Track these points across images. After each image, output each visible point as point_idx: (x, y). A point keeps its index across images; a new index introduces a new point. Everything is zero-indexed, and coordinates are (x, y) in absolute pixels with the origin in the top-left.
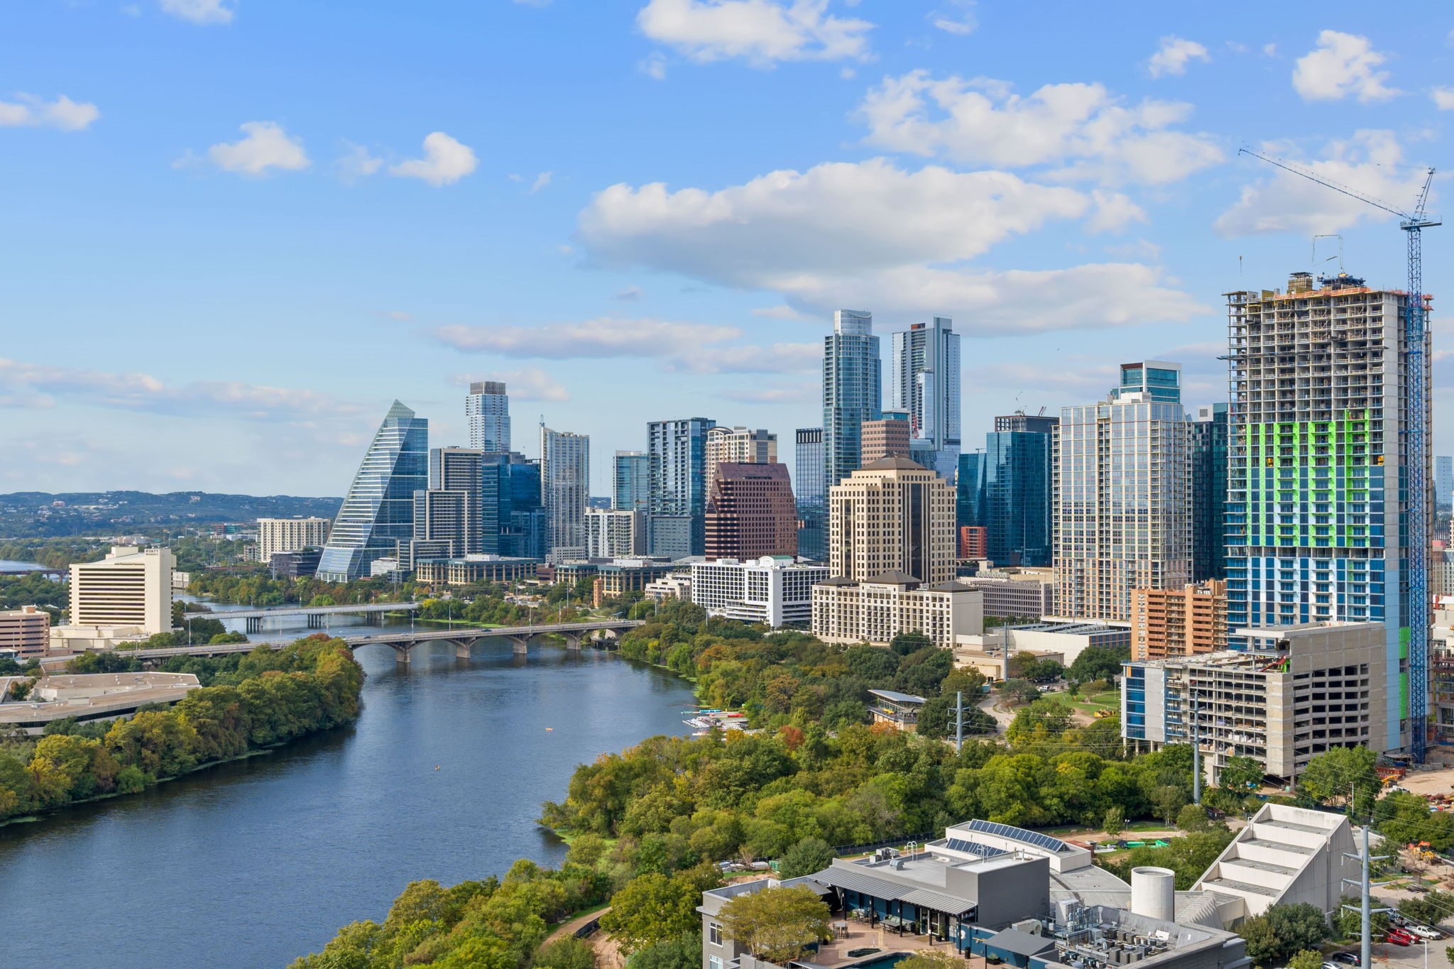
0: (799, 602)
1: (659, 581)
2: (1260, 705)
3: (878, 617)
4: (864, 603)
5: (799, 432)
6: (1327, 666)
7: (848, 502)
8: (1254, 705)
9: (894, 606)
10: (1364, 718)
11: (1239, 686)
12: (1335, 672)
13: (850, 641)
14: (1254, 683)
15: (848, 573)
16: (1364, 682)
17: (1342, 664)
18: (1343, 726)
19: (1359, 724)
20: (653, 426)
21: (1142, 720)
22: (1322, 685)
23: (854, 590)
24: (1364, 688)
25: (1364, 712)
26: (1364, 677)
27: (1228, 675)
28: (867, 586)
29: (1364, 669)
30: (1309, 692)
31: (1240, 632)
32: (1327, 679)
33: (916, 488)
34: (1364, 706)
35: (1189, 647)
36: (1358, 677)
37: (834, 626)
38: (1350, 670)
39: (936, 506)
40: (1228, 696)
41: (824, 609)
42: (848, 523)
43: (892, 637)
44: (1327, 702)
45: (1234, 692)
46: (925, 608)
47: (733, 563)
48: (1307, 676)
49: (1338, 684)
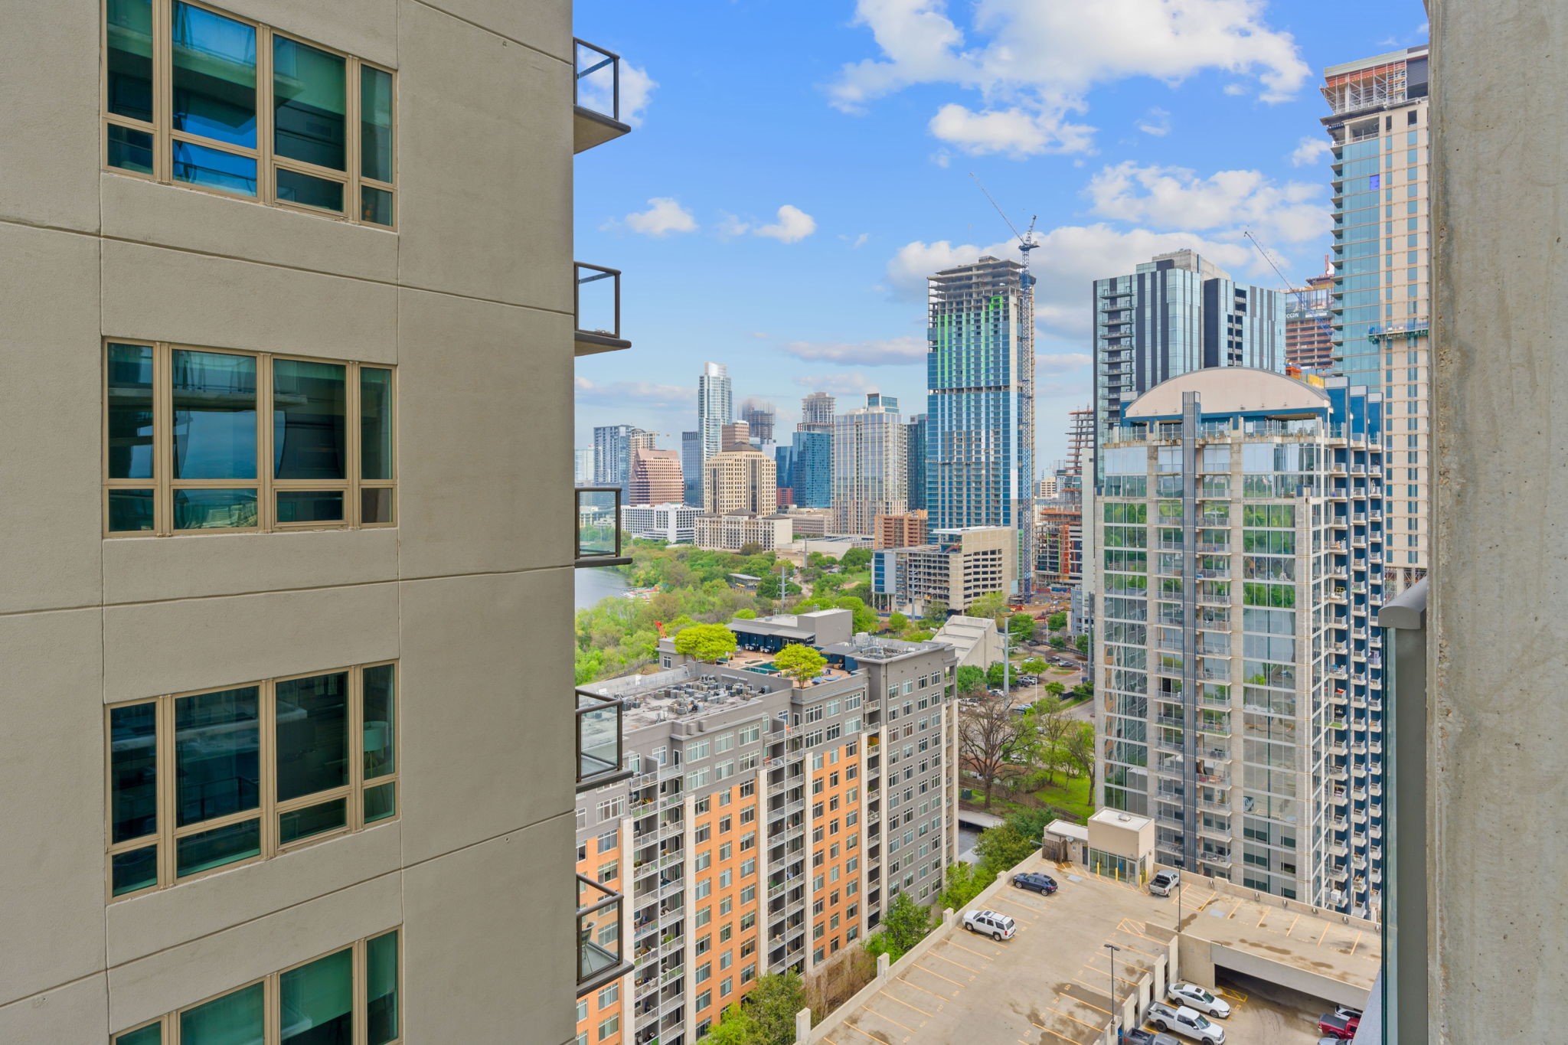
0: (686, 529)
1: (602, 520)
2: (946, 572)
3: (733, 536)
4: (725, 527)
5: (684, 433)
6: (981, 550)
7: (715, 470)
8: (943, 572)
9: (742, 528)
10: (1000, 578)
11: (935, 562)
12: (985, 553)
13: (717, 549)
14: (943, 559)
15: (715, 511)
16: (1000, 559)
17: (989, 549)
18: (989, 582)
19: (997, 582)
20: (597, 429)
21: (883, 582)
22: (978, 560)
23: (719, 519)
24: (1000, 562)
25: (1000, 575)
26: (1000, 556)
27: (929, 556)
28: (726, 517)
29: (1000, 552)
30: (972, 564)
31: (935, 531)
32: (981, 557)
33: (754, 462)
34: (1000, 572)
35: (906, 542)
36: (996, 556)
37: (707, 540)
38: (993, 553)
39: (765, 472)
40: (929, 567)
41: (701, 532)
42: (715, 482)
43: (741, 546)
44: (981, 570)
45: (932, 565)
46: (759, 529)
47: (647, 507)
48: (970, 555)
49: (986, 560)
